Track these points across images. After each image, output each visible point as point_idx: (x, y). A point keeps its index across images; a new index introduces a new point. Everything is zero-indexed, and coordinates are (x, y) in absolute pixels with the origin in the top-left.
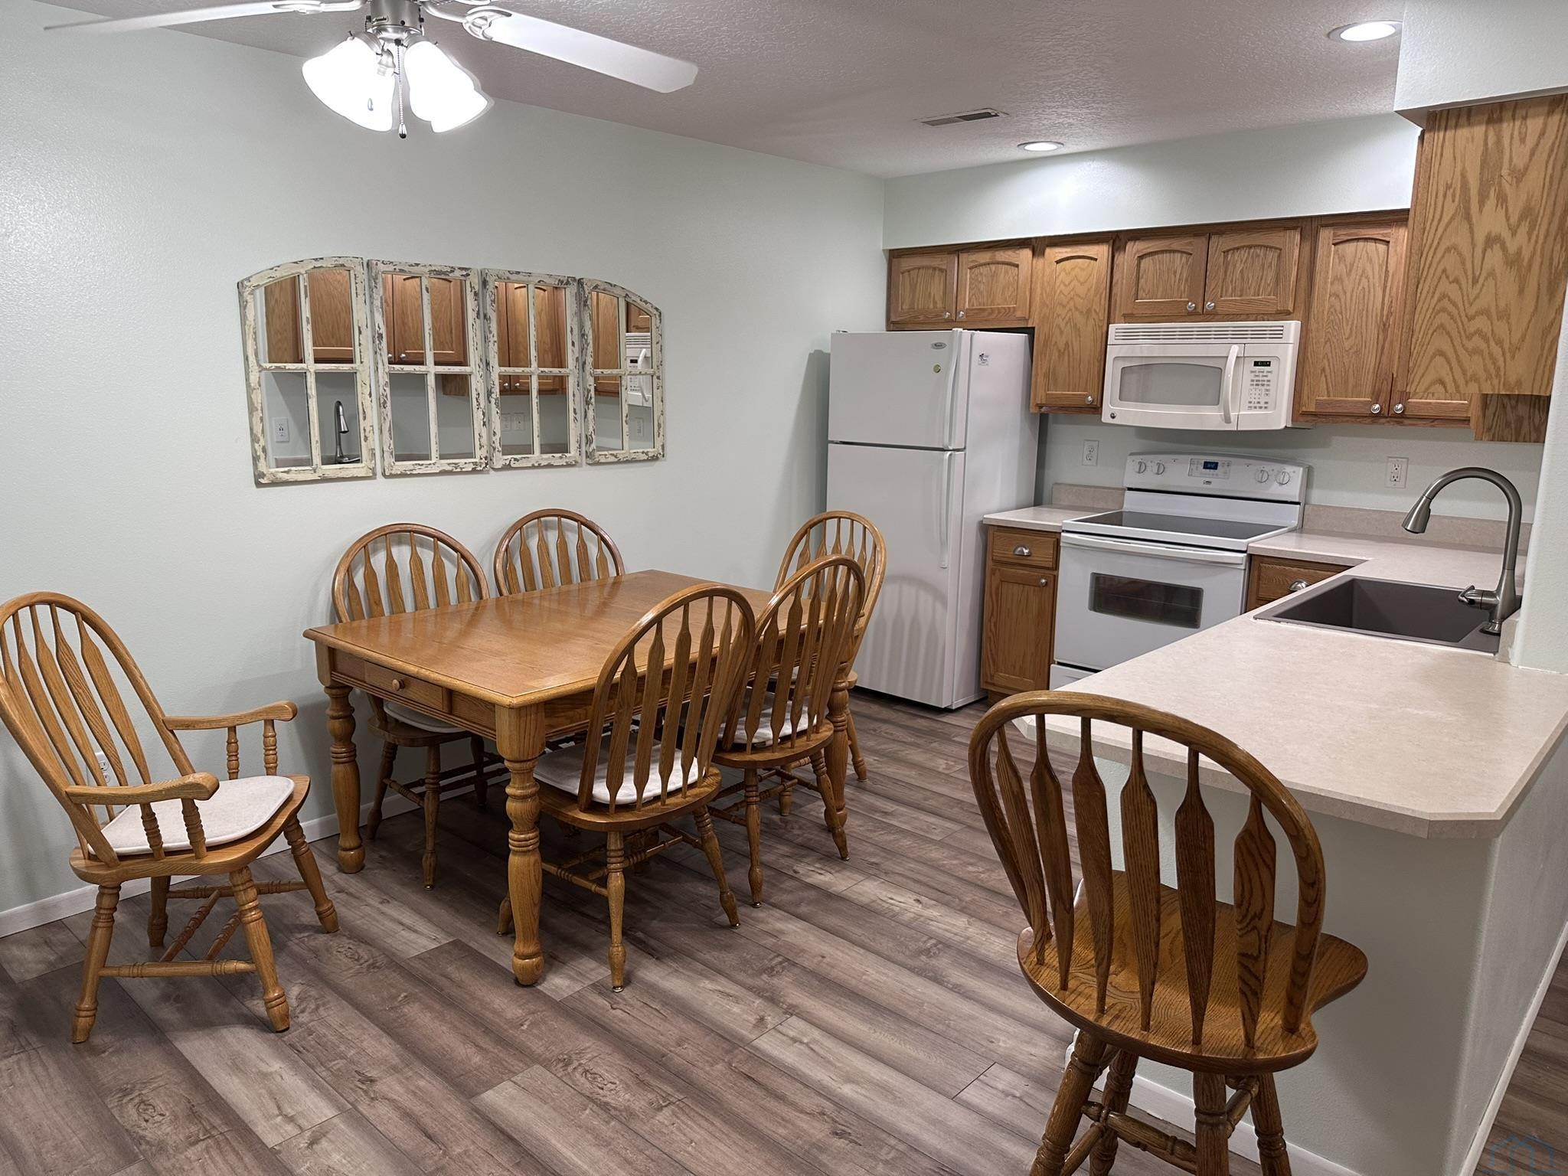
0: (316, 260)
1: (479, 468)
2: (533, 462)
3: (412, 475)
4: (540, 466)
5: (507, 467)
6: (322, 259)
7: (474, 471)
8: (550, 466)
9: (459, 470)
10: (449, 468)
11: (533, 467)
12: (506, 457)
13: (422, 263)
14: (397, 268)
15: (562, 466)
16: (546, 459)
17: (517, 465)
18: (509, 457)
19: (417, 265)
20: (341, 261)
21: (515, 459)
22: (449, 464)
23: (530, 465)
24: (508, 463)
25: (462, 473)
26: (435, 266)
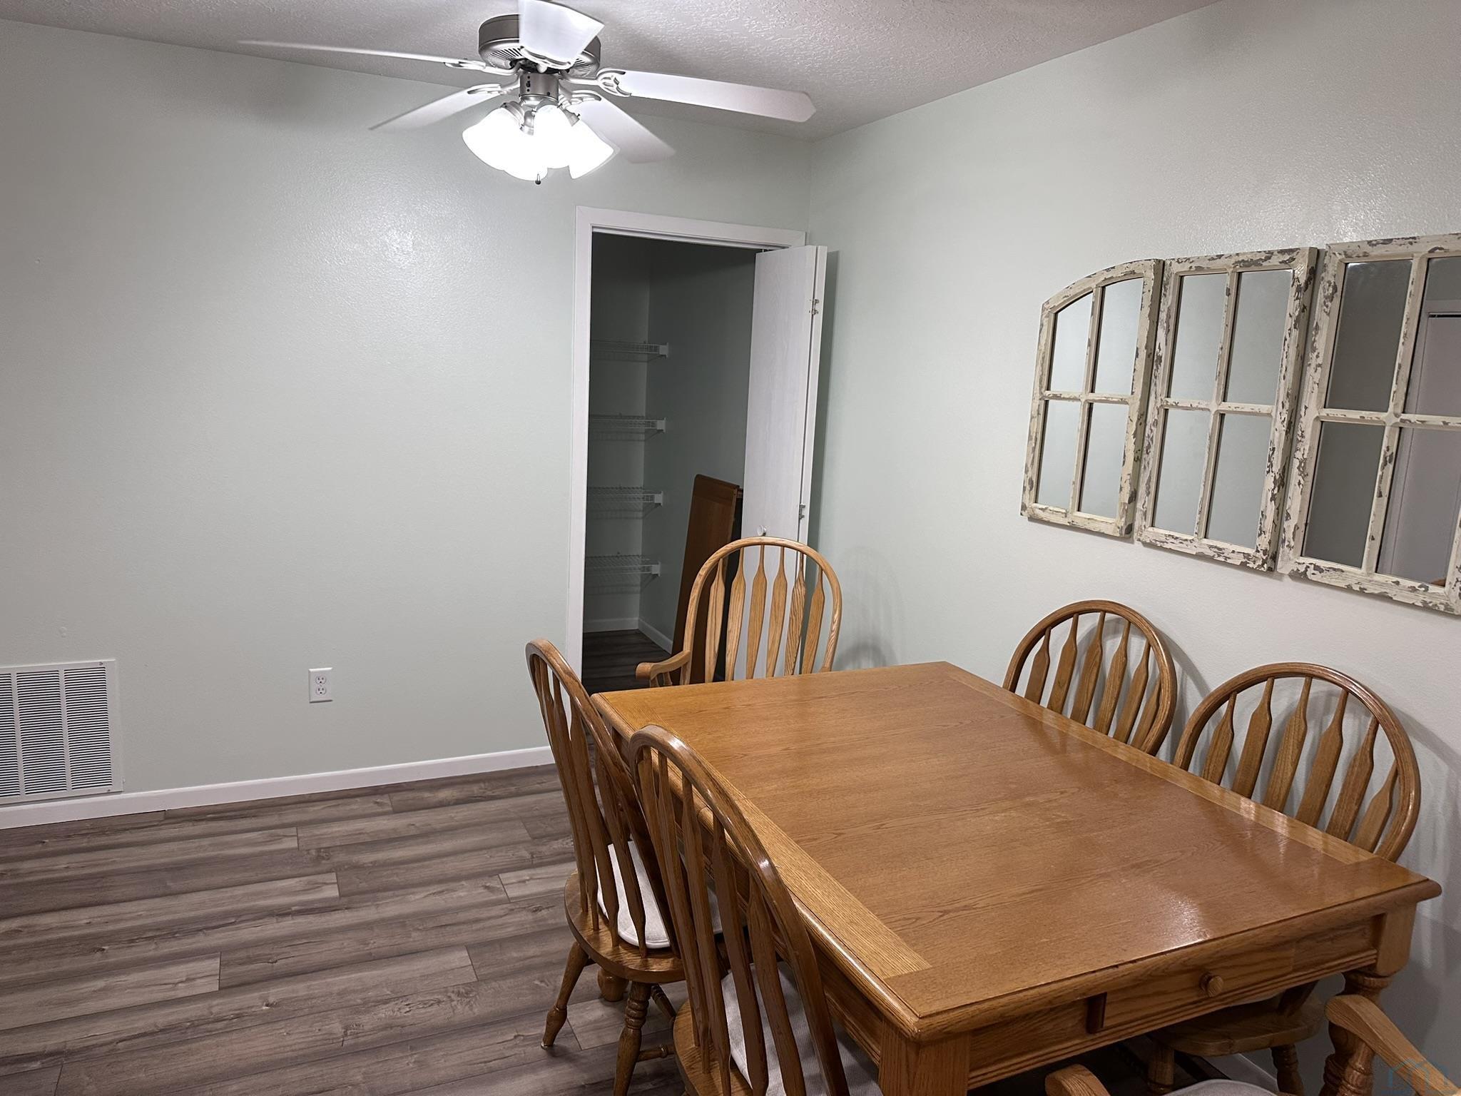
0: (1108, 270)
1: (1251, 565)
2: (1352, 582)
3: (1161, 548)
4: (1362, 592)
5: (1300, 576)
6: (1114, 268)
7: (1243, 566)
8: (1384, 597)
9: (1222, 559)
10: (1210, 553)
11: (1349, 589)
12: (1302, 560)
13: (1227, 253)
14: (1194, 265)
15: (1413, 606)
16: (1381, 584)
17: (1318, 577)
18: (1308, 560)
19: (1220, 257)
20: (1132, 268)
21: (1317, 568)
22: (1211, 547)
23: (1343, 585)
24: (1302, 570)
25: (1225, 564)
26: (1244, 254)
